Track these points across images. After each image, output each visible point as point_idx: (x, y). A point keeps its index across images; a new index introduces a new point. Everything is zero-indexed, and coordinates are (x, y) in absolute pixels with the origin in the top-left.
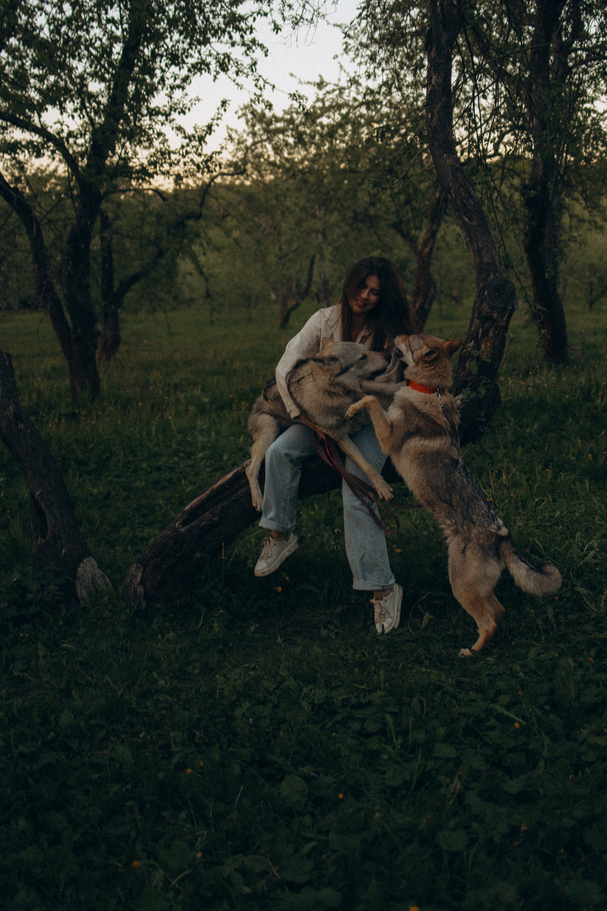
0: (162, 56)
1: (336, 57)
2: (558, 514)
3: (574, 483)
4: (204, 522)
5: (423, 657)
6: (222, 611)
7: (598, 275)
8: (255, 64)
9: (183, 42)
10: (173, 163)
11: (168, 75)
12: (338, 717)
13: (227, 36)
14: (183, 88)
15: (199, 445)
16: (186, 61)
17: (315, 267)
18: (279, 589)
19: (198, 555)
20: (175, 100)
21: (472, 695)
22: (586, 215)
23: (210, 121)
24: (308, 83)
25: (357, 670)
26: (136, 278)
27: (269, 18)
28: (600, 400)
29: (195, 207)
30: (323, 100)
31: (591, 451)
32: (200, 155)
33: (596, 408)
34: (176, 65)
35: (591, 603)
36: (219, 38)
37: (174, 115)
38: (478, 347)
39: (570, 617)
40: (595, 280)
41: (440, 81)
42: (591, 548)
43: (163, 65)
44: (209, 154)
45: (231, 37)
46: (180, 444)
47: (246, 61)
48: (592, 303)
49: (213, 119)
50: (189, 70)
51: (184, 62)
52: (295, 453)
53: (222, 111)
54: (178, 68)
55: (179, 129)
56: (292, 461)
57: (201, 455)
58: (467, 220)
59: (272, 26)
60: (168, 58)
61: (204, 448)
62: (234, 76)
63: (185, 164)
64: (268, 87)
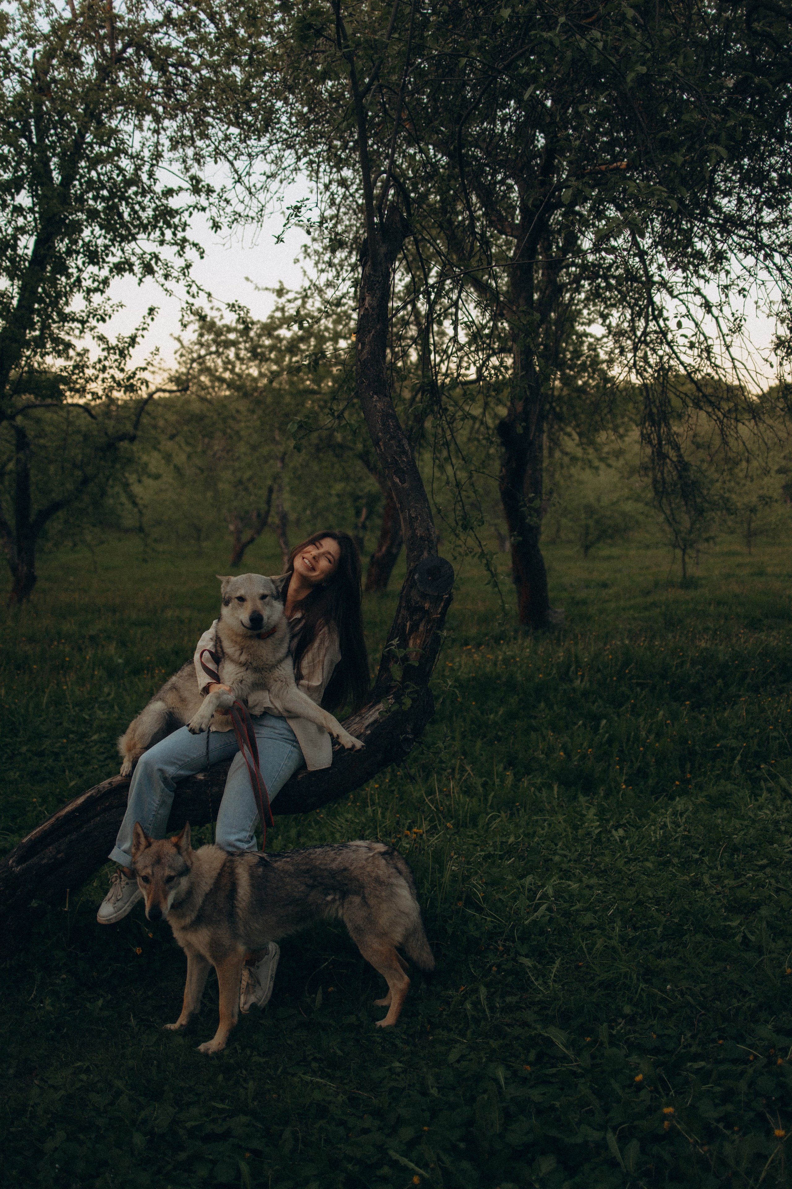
0: (78, 253)
1: (297, 261)
2: (512, 839)
3: (540, 790)
4: (45, 861)
5: (311, 1057)
6: (64, 976)
7: (595, 517)
8: (188, 266)
9: (105, 238)
10: (91, 379)
11: (85, 275)
12: (182, 1156)
13: (158, 232)
14: (102, 292)
15: (95, 724)
16: (107, 260)
17: (274, 496)
18: (138, 950)
19: (34, 904)
20: (95, 305)
21: (368, 1122)
22: (579, 452)
23: (134, 332)
24: (267, 289)
25: (221, 1077)
26: (56, 506)
27: (208, 214)
28: (579, 681)
29: (129, 427)
30: (282, 310)
31: (564, 748)
32: (122, 370)
33: (574, 690)
34: (94, 264)
35: (537, 980)
36: (149, 234)
37: (93, 322)
38: (403, 644)
39: (508, 999)
40: (591, 522)
41: (375, 304)
42: (545, 896)
43: (80, 263)
44: (133, 370)
45: (163, 234)
46: (73, 722)
47: (179, 263)
48: (587, 548)
49: (137, 329)
50: (111, 271)
51: (104, 261)
52: (171, 770)
53: (148, 320)
54: (97, 267)
55: (102, 338)
56: (165, 780)
57: (95, 737)
58: (397, 480)
59: (210, 223)
60: (85, 255)
61: (100, 728)
62: (162, 280)
63: (103, 381)
64: (203, 295)
